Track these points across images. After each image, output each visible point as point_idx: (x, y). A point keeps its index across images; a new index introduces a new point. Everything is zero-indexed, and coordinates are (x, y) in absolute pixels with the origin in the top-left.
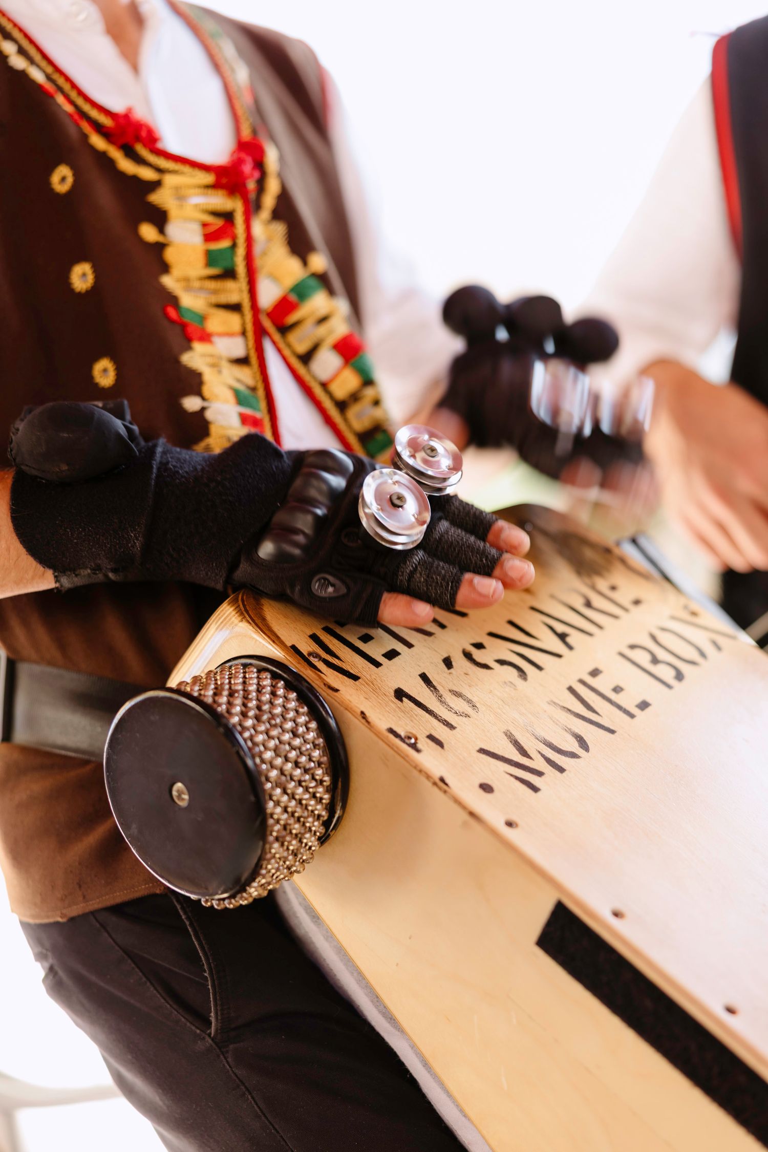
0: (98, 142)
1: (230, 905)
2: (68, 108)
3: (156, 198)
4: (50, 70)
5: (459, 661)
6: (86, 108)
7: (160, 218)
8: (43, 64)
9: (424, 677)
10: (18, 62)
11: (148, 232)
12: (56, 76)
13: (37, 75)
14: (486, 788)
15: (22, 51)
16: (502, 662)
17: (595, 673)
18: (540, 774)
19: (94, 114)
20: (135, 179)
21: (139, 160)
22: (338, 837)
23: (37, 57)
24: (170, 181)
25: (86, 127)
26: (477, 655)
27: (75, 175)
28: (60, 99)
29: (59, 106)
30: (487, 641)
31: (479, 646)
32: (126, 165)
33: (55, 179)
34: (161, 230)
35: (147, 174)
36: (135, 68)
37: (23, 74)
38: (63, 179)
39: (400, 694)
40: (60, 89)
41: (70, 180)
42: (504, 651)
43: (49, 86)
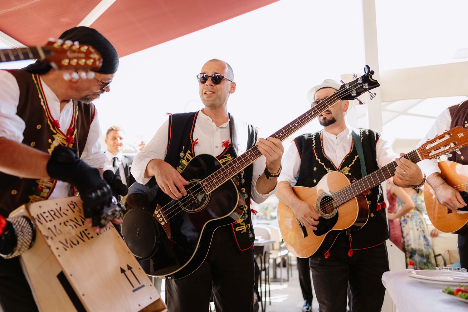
0: (49, 122)
1: (10, 257)
2: (47, 115)
3: (54, 136)
4: (47, 107)
5: (62, 224)
6: (50, 116)
7: (53, 139)
8: (46, 105)
9: (55, 226)
10: (42, 104)
11: (50, 141)
12: (47, 109)
13: (44, 107)
14: (57, 249)
15: (44, 102)
16: (70, 225)
17: (86, 230)
18: (68, 247)
19: (50, 118)
20: (52, 131)
21: (54, 129)
22: (32, 249)
23: (46, 104)
24: (58, 134)
25: (48, 119)
26: (66, 223)
27: (41, 127)
28: (46, 113)
29: (45, 114)
30: (69, 221)
31: (67, 221)
32: (52, 128)
33: (38, 126)
34: (52, 141)
35: (55, 131)
36: (61, 111)
37: (42, 106)
38: (39, 127)
39: (49, 228)
40: (47, 111)
41: (40, 128)
42: (72, 223)
43: (45, 110)
